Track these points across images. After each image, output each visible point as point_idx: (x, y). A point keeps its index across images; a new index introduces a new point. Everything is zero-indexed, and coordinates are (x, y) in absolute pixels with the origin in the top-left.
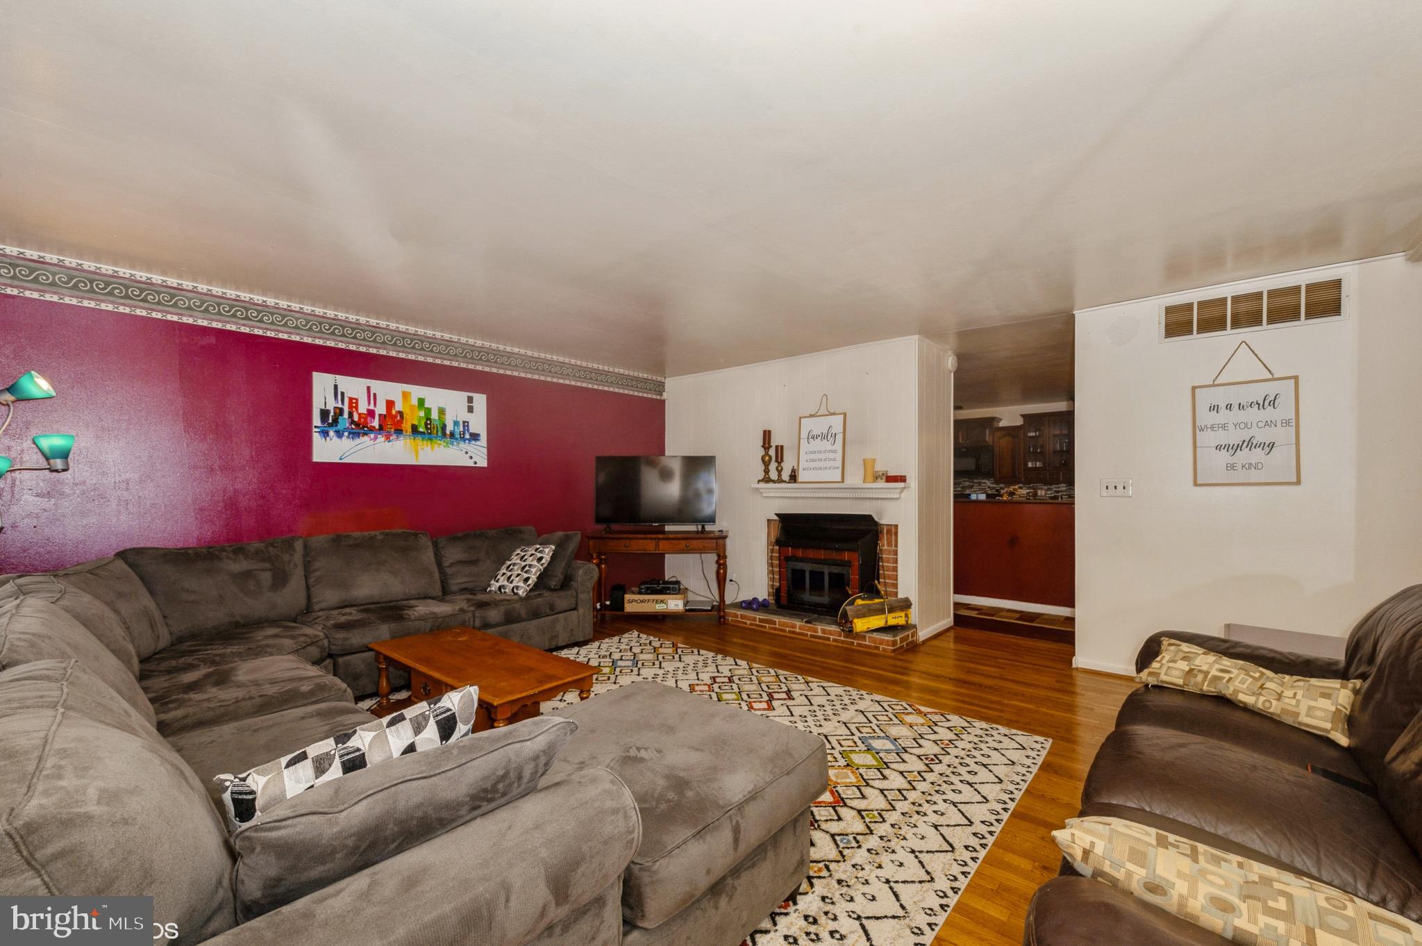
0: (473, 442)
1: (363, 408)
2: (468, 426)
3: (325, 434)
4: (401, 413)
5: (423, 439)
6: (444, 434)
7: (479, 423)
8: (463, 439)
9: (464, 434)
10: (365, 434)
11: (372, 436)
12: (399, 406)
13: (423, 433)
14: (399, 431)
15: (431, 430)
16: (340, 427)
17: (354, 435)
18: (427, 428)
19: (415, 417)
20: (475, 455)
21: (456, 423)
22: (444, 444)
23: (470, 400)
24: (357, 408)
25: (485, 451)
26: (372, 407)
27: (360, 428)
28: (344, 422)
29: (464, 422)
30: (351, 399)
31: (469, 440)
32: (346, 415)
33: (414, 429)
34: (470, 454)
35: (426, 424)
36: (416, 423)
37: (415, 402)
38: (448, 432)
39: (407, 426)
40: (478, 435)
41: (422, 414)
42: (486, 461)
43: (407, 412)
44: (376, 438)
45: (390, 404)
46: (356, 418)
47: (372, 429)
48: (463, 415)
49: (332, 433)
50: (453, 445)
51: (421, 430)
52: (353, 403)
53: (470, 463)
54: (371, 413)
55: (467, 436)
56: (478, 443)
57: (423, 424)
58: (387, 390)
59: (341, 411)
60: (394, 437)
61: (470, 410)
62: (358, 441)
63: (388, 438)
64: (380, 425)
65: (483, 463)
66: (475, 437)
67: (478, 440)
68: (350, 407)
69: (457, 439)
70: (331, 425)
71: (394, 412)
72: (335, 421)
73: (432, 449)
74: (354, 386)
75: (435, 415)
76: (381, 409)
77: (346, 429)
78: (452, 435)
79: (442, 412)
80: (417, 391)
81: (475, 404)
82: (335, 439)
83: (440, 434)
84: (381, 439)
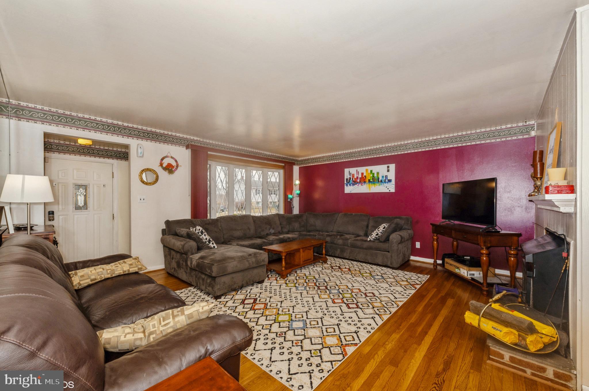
0: (389, 183)
1: (355, 177)
2: (387, 177)
3: (347, 185)
4: (365, 176)
5: (372, 184)
6: (379, 181)
7: (392, 175)
8: (385, 182)
9: (386, 180)
10: (356, 184)
11: (358, 184)
12: (365, 175)
13: (372, 182)
14: (365, 182)
15: (375, 180)
16: (350, 183)
17: (354, 185)
18: (373, 180)
19: (369, 177)
20: (391, 188)
21: (383, 177)
22: (378, 185)
23: (388, 167)
24: (354, 177)
25: (394, 186)
26: (358, 176)
27: (355, 183)
28: (351, 182)
29: (386, 176)
30: (353, 174)
31: (388, 182)
32: (352, 179)
33: (369, 180)
34: (388, 187)
35: (373, 179)
36: (370, 179)
37: (369, 172)
38: (380, 180)
39: (367, 180)
40: (391, 180)
41: (371, 175)
42: (394, 190)
43: (367, 175)
44: (359, 185)
45: (362, 174)
46: (354, 180)
47: (358, 182)
48: (386, 173)
49: (348, 185)
50: (381, 184)
51: (371, 181)
52: (353, 175)
53: (388, 191)
54: (357, 178)
55: (387, 181)
56: (391, 183)
57: (372, 179)
58: (362, 170)
59: (350, 178)
60: (363, 184)
61: (388, 171)
62: (354, 186)
63: (362, 185)
64: (360, 181)
65: (393, 190)
66: (390, 181)
67: (391, 182)
68: (353, 177)
69: (383, 182)
70: (348, 183)
71: (363, 176)
72: (349, 181)
73: (375, 187)
74: (353, 170)
75: (375, 175)
76: (360, 176)
77: (352, 183)
78: (381, 181)
79: (378, 173)
80: (370, 168)
81: (390, 169)
82: (349, 186)
83: (377, 181)
84: (360, 185)
